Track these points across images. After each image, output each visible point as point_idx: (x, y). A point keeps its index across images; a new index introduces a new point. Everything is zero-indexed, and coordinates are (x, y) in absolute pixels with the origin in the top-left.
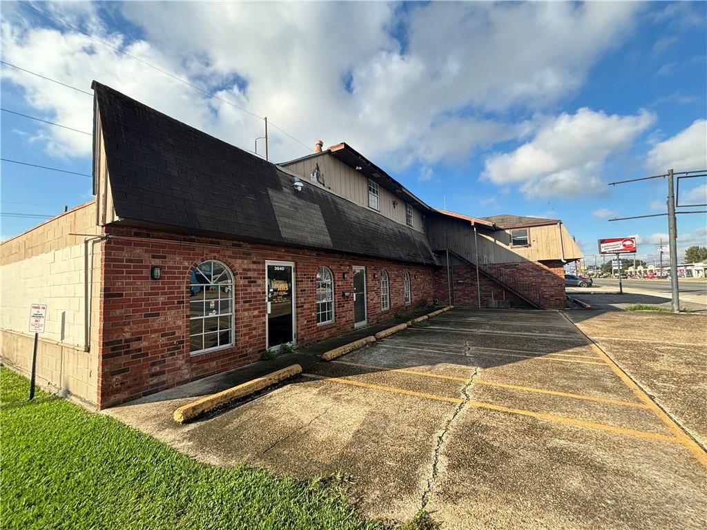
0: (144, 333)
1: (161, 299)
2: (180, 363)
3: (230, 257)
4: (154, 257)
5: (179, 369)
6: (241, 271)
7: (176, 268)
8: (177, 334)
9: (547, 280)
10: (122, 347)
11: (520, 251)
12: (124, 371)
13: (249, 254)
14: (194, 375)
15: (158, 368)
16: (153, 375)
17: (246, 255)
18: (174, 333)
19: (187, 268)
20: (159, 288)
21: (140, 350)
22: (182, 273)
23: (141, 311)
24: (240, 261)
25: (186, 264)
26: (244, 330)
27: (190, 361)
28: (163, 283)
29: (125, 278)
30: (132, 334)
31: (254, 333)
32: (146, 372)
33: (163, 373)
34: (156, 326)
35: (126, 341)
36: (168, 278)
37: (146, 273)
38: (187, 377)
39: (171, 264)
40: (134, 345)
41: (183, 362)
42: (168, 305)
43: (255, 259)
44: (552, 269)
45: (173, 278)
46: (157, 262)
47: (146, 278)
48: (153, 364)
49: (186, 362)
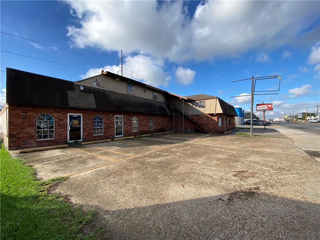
0: (20, 133)
1: (26, 124)
2: (32, 142)
3: (52, 112)
4: (23, 113)
5: (32, 143)
6: (57, 117)
7: (31, 116)
8: (31, 134)
9: (210, 122)
10: (14, 136)
11: (201, 110)
12: (15, 142)
13: (61, 112)
14: (38, 146)
15: (25, 143)
16: (24, 144)
17: (59, 112)
18: (30, 134)
19: (35, 116)
20: (25, 121)
21: (19, 137)
22: (33, 117)
23: (20, 127)
24: (56, 114)
25: (35, 115)
26: (58, 135)
27: (36, 142)
28: (26, 120)
29: (14, 118)
30: (17, 133)
31: (62, 136)
32: (21, 143)
33: (27, 144)
34: (24, 131)
35: (15, 134)
36: (28, 119)
37: (21, 117)
38: (35, 146)
39: (29, 115)
40: (17, 136)
41: (34, 142)
42: (29, 126)
43: (63, 113)
44: (213, 117)
45: (30, 119)
46: (24, 114)
47: (21, 118)
48: (23, 141)
49: (35, 142)
